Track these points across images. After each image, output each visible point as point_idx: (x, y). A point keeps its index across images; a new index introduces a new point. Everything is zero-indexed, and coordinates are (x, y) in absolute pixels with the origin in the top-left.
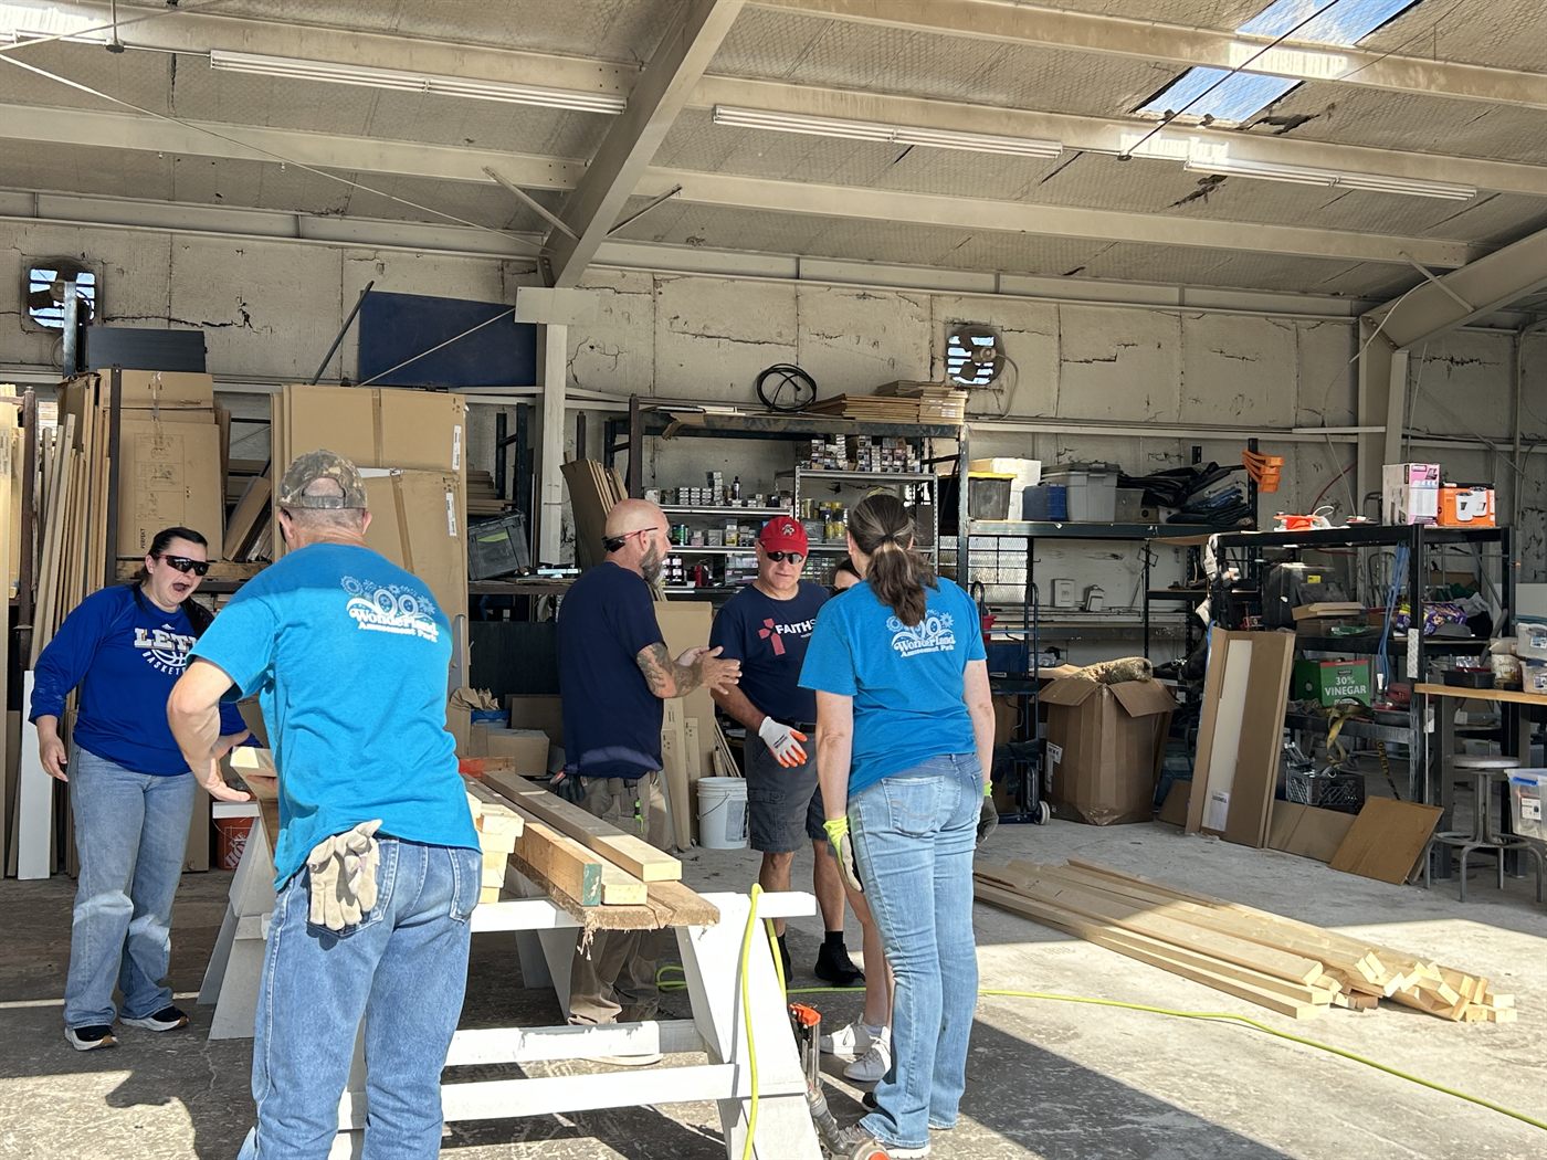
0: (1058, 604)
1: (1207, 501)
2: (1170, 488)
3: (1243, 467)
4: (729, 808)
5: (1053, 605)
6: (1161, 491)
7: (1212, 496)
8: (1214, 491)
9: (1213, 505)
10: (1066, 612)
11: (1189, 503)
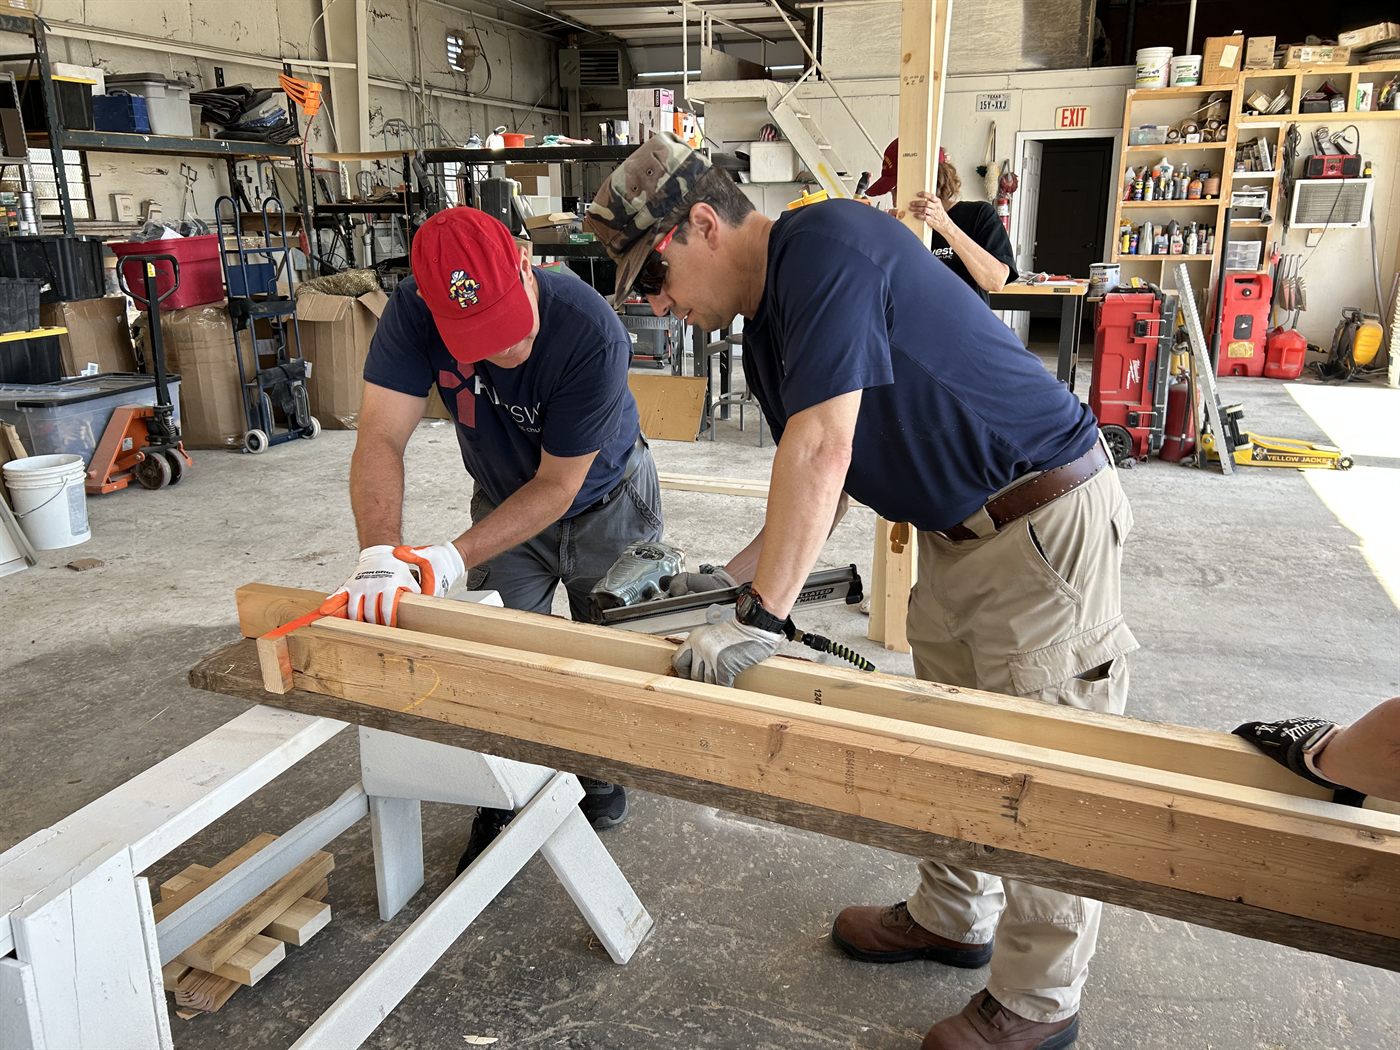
0: (122, 218)
1: (261, 120)
2: (227, 106)
3: (281, 90)
4: (69, 494)
5: (115, 218)
6: (218, 108)
7: (266, 115)
8: (265, 111)
9: (268, 125)
10: (126, 226)
11: (242, 121)
